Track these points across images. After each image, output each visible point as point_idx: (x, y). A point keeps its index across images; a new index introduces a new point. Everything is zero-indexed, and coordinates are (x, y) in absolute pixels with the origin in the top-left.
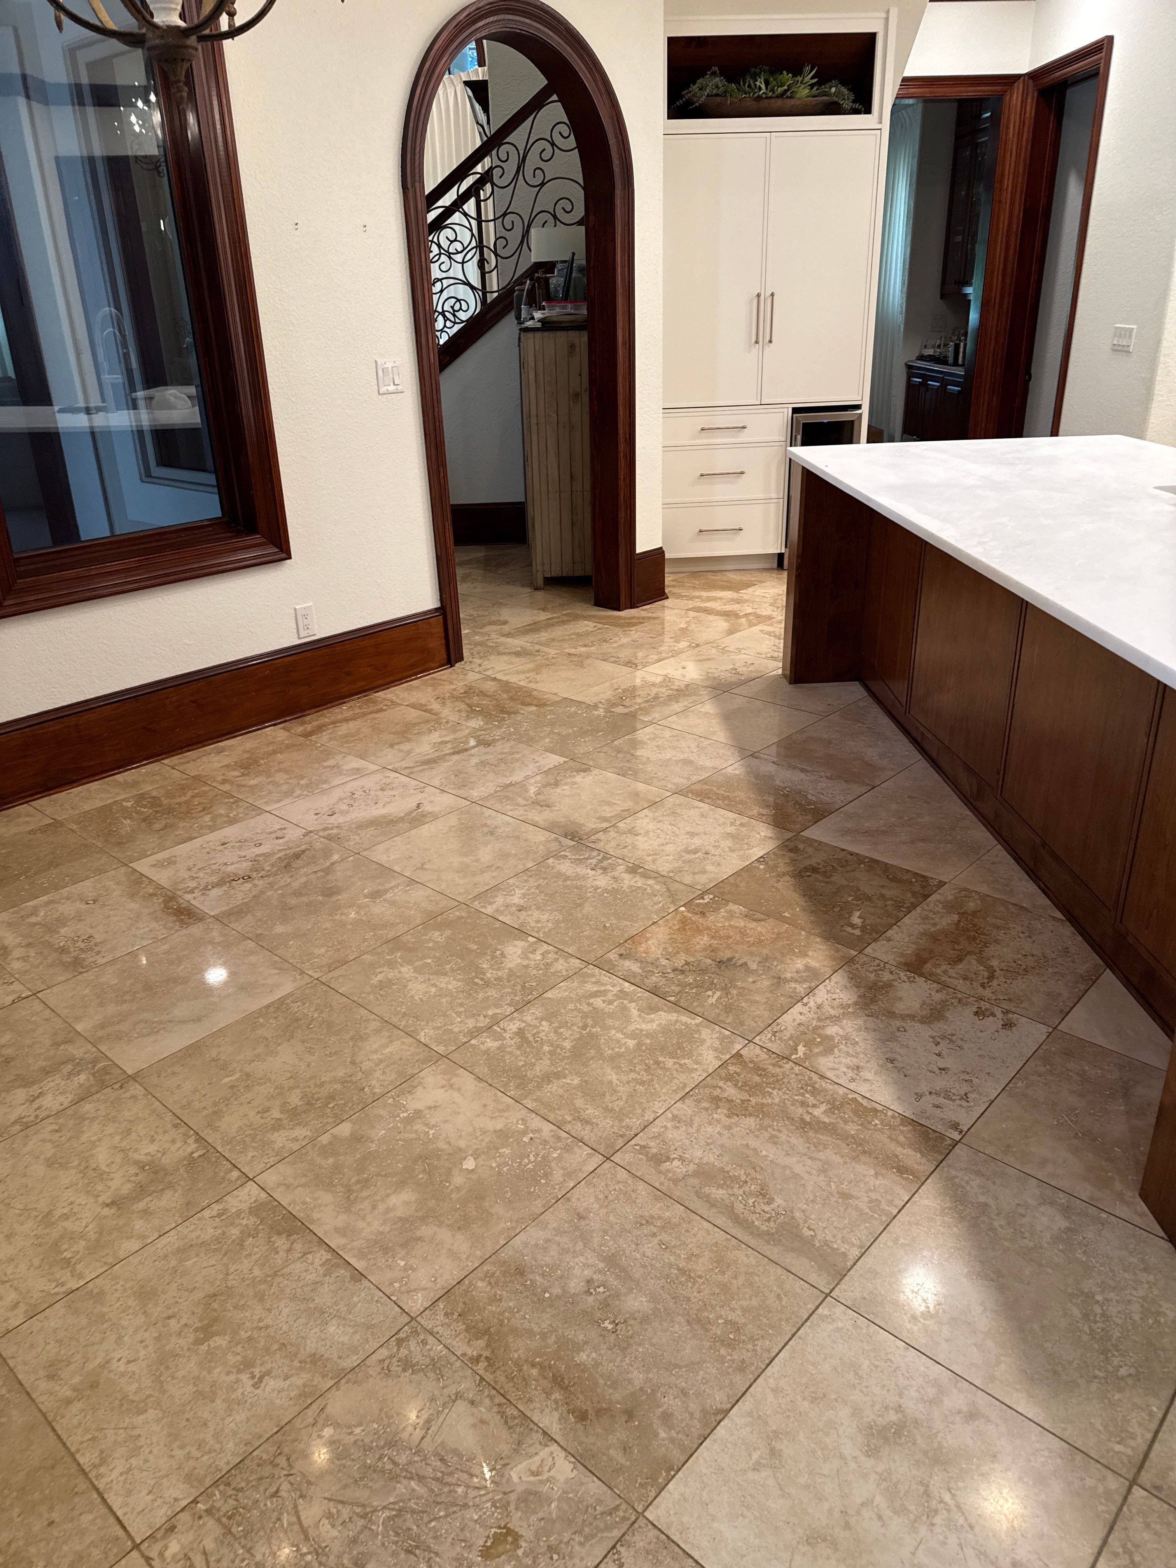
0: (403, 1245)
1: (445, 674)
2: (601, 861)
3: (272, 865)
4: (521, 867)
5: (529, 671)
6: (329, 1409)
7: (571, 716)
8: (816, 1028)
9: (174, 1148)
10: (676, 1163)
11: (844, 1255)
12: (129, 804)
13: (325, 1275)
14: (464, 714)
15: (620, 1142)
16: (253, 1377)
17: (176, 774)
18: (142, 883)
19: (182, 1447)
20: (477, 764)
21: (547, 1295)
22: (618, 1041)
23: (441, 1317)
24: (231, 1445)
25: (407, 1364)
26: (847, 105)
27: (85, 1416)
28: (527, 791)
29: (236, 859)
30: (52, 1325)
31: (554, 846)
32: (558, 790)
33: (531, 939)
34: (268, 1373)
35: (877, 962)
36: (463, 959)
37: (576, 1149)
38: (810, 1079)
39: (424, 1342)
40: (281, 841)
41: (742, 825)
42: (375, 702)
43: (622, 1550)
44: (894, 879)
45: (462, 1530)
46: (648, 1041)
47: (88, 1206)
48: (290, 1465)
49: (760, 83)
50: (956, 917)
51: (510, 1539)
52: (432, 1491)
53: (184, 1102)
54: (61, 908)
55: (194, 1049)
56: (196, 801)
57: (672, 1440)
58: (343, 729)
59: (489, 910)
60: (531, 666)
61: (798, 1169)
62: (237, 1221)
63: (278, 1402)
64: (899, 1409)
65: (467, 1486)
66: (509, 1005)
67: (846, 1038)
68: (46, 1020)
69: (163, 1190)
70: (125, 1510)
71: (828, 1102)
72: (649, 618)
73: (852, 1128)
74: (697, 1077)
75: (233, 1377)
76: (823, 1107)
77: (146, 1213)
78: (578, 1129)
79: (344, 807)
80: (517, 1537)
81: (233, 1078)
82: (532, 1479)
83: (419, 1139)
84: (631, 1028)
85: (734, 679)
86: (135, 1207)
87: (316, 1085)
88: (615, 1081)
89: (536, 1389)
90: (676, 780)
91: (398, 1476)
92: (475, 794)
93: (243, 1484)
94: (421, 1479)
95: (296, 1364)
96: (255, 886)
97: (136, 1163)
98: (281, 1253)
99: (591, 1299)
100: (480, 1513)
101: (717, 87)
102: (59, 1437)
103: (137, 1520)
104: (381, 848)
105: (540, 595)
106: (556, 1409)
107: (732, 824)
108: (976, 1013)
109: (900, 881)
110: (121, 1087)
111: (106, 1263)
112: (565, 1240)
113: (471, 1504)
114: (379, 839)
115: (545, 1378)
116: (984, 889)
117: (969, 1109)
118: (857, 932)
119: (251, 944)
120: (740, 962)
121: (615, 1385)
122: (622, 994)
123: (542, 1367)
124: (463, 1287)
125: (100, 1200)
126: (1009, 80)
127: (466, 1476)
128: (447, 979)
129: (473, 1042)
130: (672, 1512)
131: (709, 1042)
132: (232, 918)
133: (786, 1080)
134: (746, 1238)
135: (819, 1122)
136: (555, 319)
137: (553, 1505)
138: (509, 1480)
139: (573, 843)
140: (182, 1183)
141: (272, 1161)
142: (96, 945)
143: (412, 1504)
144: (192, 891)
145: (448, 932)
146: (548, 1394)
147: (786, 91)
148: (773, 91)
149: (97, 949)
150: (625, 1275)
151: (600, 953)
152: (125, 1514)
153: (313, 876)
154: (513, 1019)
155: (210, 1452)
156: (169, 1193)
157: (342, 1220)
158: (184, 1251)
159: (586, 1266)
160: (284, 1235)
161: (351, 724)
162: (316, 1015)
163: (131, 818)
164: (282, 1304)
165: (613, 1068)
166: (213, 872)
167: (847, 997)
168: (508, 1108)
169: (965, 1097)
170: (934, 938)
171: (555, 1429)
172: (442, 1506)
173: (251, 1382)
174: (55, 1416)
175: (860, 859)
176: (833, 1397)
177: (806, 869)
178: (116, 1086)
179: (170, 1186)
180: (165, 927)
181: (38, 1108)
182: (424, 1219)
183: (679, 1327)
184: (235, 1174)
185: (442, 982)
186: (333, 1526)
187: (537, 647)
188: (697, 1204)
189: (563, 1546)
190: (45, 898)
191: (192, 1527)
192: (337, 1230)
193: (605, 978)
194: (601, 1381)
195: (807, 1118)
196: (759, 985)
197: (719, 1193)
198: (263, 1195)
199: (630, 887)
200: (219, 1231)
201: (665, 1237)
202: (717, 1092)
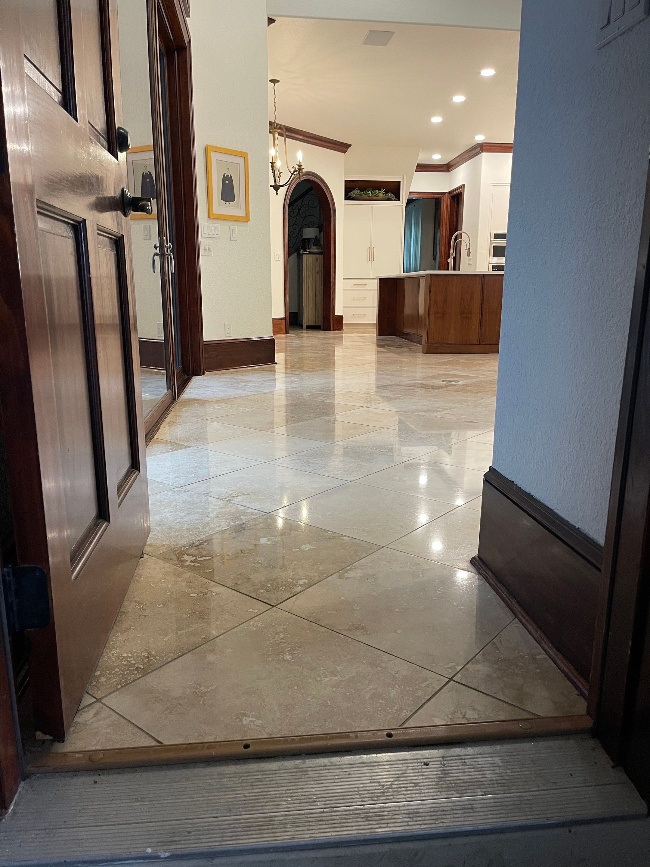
1: (285, 335)
26: (393, 199)
49: (370, 192)
72: (339, 332)
101: (358, 193)
126: (443, 194)
136: (312, 251)
147: (377, 195)
148: (373, 194)
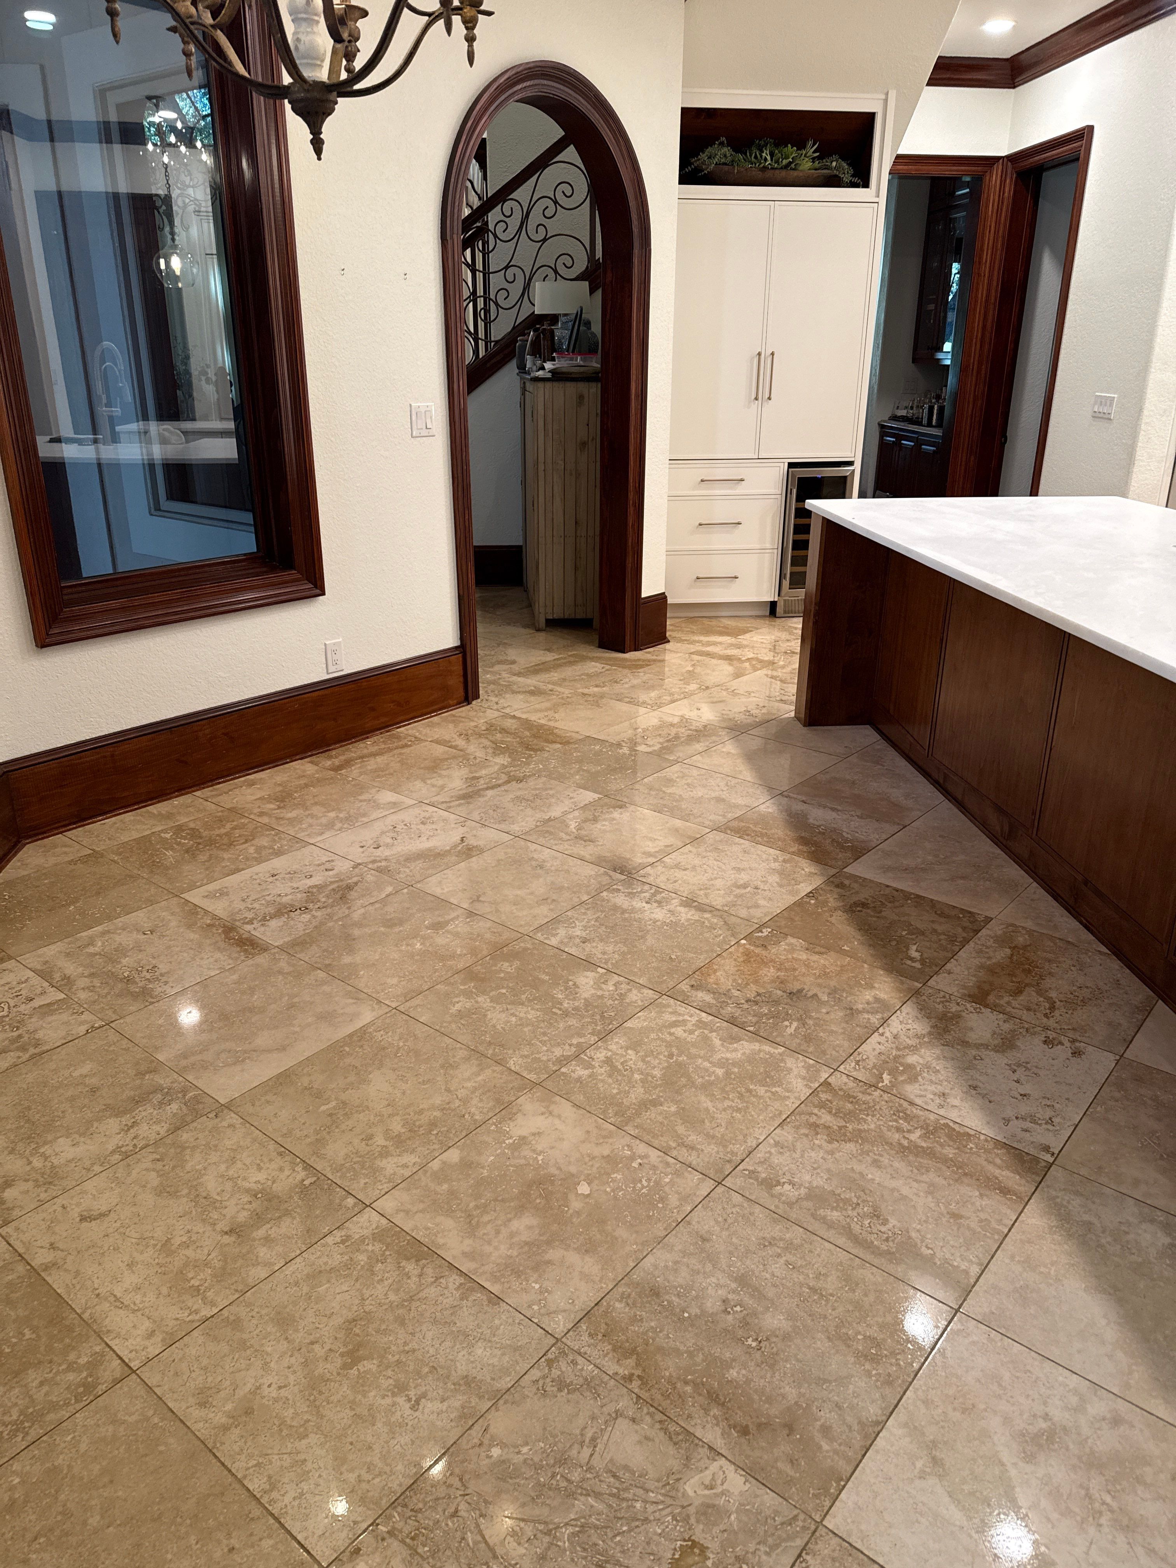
0: (536, 1268)
1: (462, 711)
2: (654, 895)
3: (328, 897)
4: (576, 900)
5: (547, 709)
6: (492, 1430)
7: (597, 754)
8: (896, 1057)
9: (283, 1176)
10: (787, 1187)
11: (966, 1272)
12: (168, 836)
13: (462, 1299)
14: (490, 751)
15: (728, 1168)
16: (409, 1400)
17: (210, 806)
18: (197, 914)
19: (352, 1470)
20: (513, 800)
21: (686, 1315)
22: (707, 1070)
23: (585, 1337)
24: (400, 1467)
25: (562, 1384)
26: (847, 178)
27: (245, 1442)
28: (567, 826)
29: (289, 891)
30: (194, 1352)
31: (605, 880)
32: (598, 826)
33: (599, 970)
34: (424, 1395)
35: (942, 994)
36: (537, 990)
37: (686, 1174)
38: (901, 1105)
39: (574, 1362)
40: (331, 873)
41: (784, 861)
42: (398, 738)
43: (808, 1558)
44: (942, 915)
45: (648, 1543)
46: (736, 1070)
47: (207, 1234)
48: (464, 1485)
49: (766, 154)
50: (1008, 951)
51: (696, 1551)
52: (610, 1506)
53: (285, 1131)
54: (117, 938)
55: (284, 1079)
56: (237, 833)
57: (836, 1452)
58: (372, 764)
59: (554, 941)
60: (547, 705)
61: (905, 1191)
62: (363, 1247)
63: (439, 1423)
64: (1046, 1417)
65: (645, 1501)
66: (592, 1034)
67: (928, 1066)
68: (124, 1049)
69: (280, 1217)
70: (305, 1534)
71: (922, 1127)
72: (655, 661)
73: (950, 1152)
74: (791, 1104)
75: (388, 1401)
76: (918, 1133)
77: (268, 1240)
78: (683, 1154)
79: (389, 840)
80: (703, 1549)
81: (330, 1106)
82: (707, 1492)
83: (528, 1164)
84: (718, 1056)
85: (750, 720)
86: (254, 1234)
87: (415, 1113)
88: (712, 1109)
89: (693, 1405)
90: (712, 817)
91: (574, 1493)
92: (515, 828)
93: (420, 1505)
94: (598, 1495)
95: (450, 1386)
96: (314, 917)
97: (248, 1191)
98: (414, 1279)
99: (730, 1318)
100: (662, 1527)
101: (725, 156)
102: (223, 1464)
103: (320, 1543)
104: (433, 880)
105: (542, 636)
106: (717, 1425)
107: (775, 860)
108: (1045, 1042)
109: (948, 917)
110: (216, 1116)
111: (236, 1291)
112: (693, 1261)
113: (652, 1518)
114: (430, 871)
115: (700, 1395)
116: (1029, 924)
117: (1056, 1133)
118: (918, 965)
119: (321, 974)
120: (810, 994)
121: (769, 1400)
122: (700, 1024)
123: (696, 1385)
124: (602, 1308)
125: (218, 1228)
126: (989, 161)
127: (640, 1492)
128: (525, 1009)
129: (563, 1070)
130: (849, 1520)
131: (795, 1071)
132: (297, 948)
133: (877, 1107)
134: (869, 1257)
135: (917, 1147)
136: (564, 370)
137: (733, 1517)
138: (684, 1494)
139: (623, 877)
140: (298, 1210)
141: (386, 1187)
142: (162, 975)
143: (593, 1520)
144: (251, 922)
145: (517, 963)
146: (706, 1411)
147: (790, 163)
148: (777, 162)
149: (164, 979)
150: (758, 1293)
151: (671, 984)
152: (306, 1538)
153: (370, 908)
154: (598, 1048)
155: (380, 1474)
156: (287, 1221)
157: (468, 1244)
158: (315, 1276)
159: (718, 1286)
160: (413, 1260)
161: (379, 759)
162: (401, 1044)
163: (172, 849)
164: (424, 1328)
165: (706, 1096)
166: (268, 903)
167: (920, 1027)
168: (610, 1135)
169: (1050, 1121)
170: (991, 971)
171: (720, 1444)
172: (624, 1521)
173: (408, 1405)
174: (214, 1442)
175: (907, 896)
176: (982, 1406)
177: (856, 904)
178: (210, 1115)
179: (287, 1213)
180: (230, 957)
181: (135, 1138)
182: (549, 1243)
183: (822, 1344)
184: (350, 1201)
185: (521, 1011)
186: (519, 1544)
187: (550, 687)
188: (815, 1226)
189: (750, 1556)
190: (99, 928)
191: (377, 1548)
192: (464, 1254)
193: (682, 1009)
194: (756, 1397)
195: (905, 1143)
196: (832, 1016)
197: (835, 1215)
198: (384, 1221)
199: (688, 920)
200: (346, 1257)
201: (791, 1258)
202: (813, 1119)
